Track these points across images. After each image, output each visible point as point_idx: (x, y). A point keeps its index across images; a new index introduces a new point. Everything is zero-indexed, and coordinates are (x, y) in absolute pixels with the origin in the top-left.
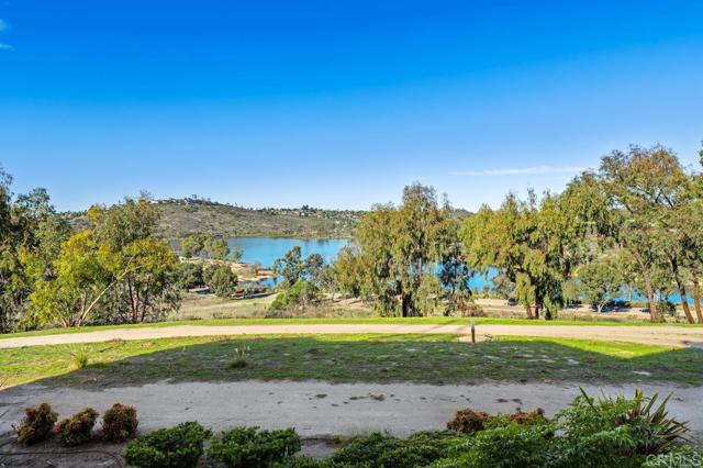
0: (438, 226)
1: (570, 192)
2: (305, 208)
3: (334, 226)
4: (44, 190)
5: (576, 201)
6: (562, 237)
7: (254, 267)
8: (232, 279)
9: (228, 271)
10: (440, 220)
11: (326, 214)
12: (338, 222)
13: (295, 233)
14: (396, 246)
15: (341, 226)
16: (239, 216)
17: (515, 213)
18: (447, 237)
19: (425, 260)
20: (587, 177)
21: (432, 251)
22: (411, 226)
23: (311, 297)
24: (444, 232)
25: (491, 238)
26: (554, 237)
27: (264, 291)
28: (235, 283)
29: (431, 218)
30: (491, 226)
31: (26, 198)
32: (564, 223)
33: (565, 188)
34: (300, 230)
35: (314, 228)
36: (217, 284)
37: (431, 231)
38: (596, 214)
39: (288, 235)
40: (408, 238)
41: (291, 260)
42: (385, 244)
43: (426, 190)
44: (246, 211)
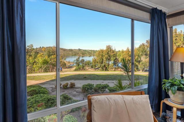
0: (113, 53)
1: (140, 47)
2: (79, 49)
3: (85, 53)
4: (32, 45)
5: (141, 49)
6: (138, 56)
7: (69, 62)
8: (65, 64)
9: (64, 62)
10: (113, 52)
11: (84, 50)
12: (86, 52)
13: (77, 55)
14: (105, 57)
15: (87, 53)
16: (64, 51)
17: (129, 51)
18: (115, 55)
19: (110, 60)
20: (143, 44)
21: (112, 58)
22: (108, 53)
23: (83, 68)
24: (114, 55)
25: (124, 56)
26: (137, 56)
27: (72, 67)
28: (66, 65)
29: (112, 52)
30: (124, 54)
31: (29, 46)
32: (139, 53)
33: (139, 46)
34: (78, 54)
35: (81, 53)
36: (62, 65)
37: (112, 54)
38: (145, 52)
39: (75, 55)
40: (107, 56)
41: (77, 60)
42: (102, 57)
43: (111, 46)
44: (66, 49)
